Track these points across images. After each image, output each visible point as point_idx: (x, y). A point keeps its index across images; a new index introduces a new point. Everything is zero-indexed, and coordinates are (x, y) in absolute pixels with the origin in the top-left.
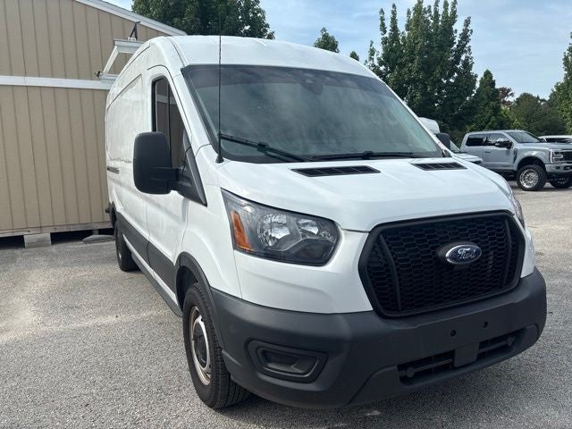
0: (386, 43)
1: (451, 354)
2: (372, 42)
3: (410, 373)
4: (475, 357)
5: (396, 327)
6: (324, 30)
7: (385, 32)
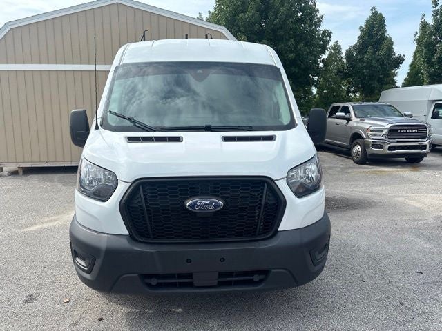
0: (437, 15)
1: (190, 276)
2: (424, 15)
3: (154, 282)
4: (215, 283)
5: (138, 248)
6: (374, 8)
7: (437, 5)
